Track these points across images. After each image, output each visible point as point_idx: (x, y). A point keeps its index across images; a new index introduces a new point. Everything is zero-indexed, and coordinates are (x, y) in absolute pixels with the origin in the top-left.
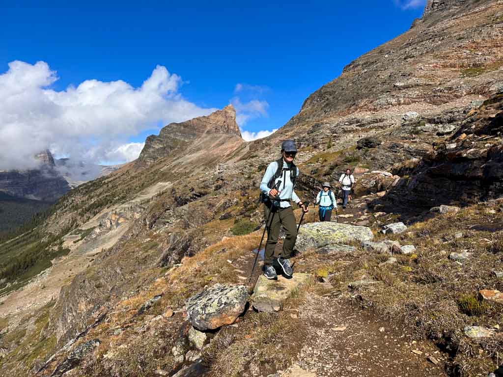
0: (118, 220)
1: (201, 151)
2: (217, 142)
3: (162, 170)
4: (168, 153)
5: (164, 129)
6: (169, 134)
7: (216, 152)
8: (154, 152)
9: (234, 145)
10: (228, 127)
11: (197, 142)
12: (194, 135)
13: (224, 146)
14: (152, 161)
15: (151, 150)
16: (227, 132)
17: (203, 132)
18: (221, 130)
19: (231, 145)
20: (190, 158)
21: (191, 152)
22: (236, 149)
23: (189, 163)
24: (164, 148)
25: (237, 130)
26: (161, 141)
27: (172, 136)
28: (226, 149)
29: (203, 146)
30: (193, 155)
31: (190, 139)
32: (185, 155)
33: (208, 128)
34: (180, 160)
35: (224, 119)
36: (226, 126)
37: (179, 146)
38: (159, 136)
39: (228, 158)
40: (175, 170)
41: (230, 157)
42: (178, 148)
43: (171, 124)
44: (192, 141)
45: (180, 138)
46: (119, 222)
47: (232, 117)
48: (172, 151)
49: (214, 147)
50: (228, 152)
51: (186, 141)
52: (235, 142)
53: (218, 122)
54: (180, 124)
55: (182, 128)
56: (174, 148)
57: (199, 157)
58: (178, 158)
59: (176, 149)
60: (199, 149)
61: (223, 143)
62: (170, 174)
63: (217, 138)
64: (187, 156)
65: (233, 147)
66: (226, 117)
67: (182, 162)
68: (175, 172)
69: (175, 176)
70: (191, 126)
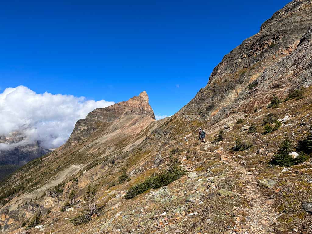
0: (8, 220)
1: (118, 131)
2: (131, 122)
3: (80, 151)
4: (90, 133)
5: (90, 114)
6: (93, 117)
7: (128, 131)
8: (79, 134)
9: (144, 124)
10: (142, 109)
11: (116, 123)
12: (114, 117)
13: (135, 126)
14: (76, 142)
15: (78, 132)
16: (142, 112)
17: (122, 114)
18: (136, 111)
19: (141, 125)
20: (106, 138)
21: (108, 133)
22: (146, 128)
23: (103, 144)
24: (88, 130)
25: (150, 110)
26: (86, 124)
27: (96, 119)
28: (136, 129)
29: (119, 126)
30: (109, 135)
31: (111, 120)
32: (103, 135)
33: (126, 110)
34: (97, 141)
35: (139, 103)
36: (141, 108)
37: (100, 127)
38: (86, 120)
39: (137, 137)
40: (90, 151)
41: (139, 136)
42: (100, 129)
43: (96, 109)
44: (112, 122)
45: (102, 120)
46: (9, 223)
47: (145, 101)
48: (94, 132)
49: (128, 126)
50: (138, 132)
51: (107, 122)
52: (145, 121)
53: (134, 105)
54: (104, 109)
55: (105, 112)
56: (96, 129)
57: (114, 136)
58: (97, 139)
59: (98, 130)
60: (115, 129)
61: (135, 123)
62: (85, 156)
63: (131, 118)
64: (105, 136)
65: (143, 126)
66: (141, 101)
67: (98, 143)
68: (90, 154)
69: (88, 158)
70: (113, 110)
